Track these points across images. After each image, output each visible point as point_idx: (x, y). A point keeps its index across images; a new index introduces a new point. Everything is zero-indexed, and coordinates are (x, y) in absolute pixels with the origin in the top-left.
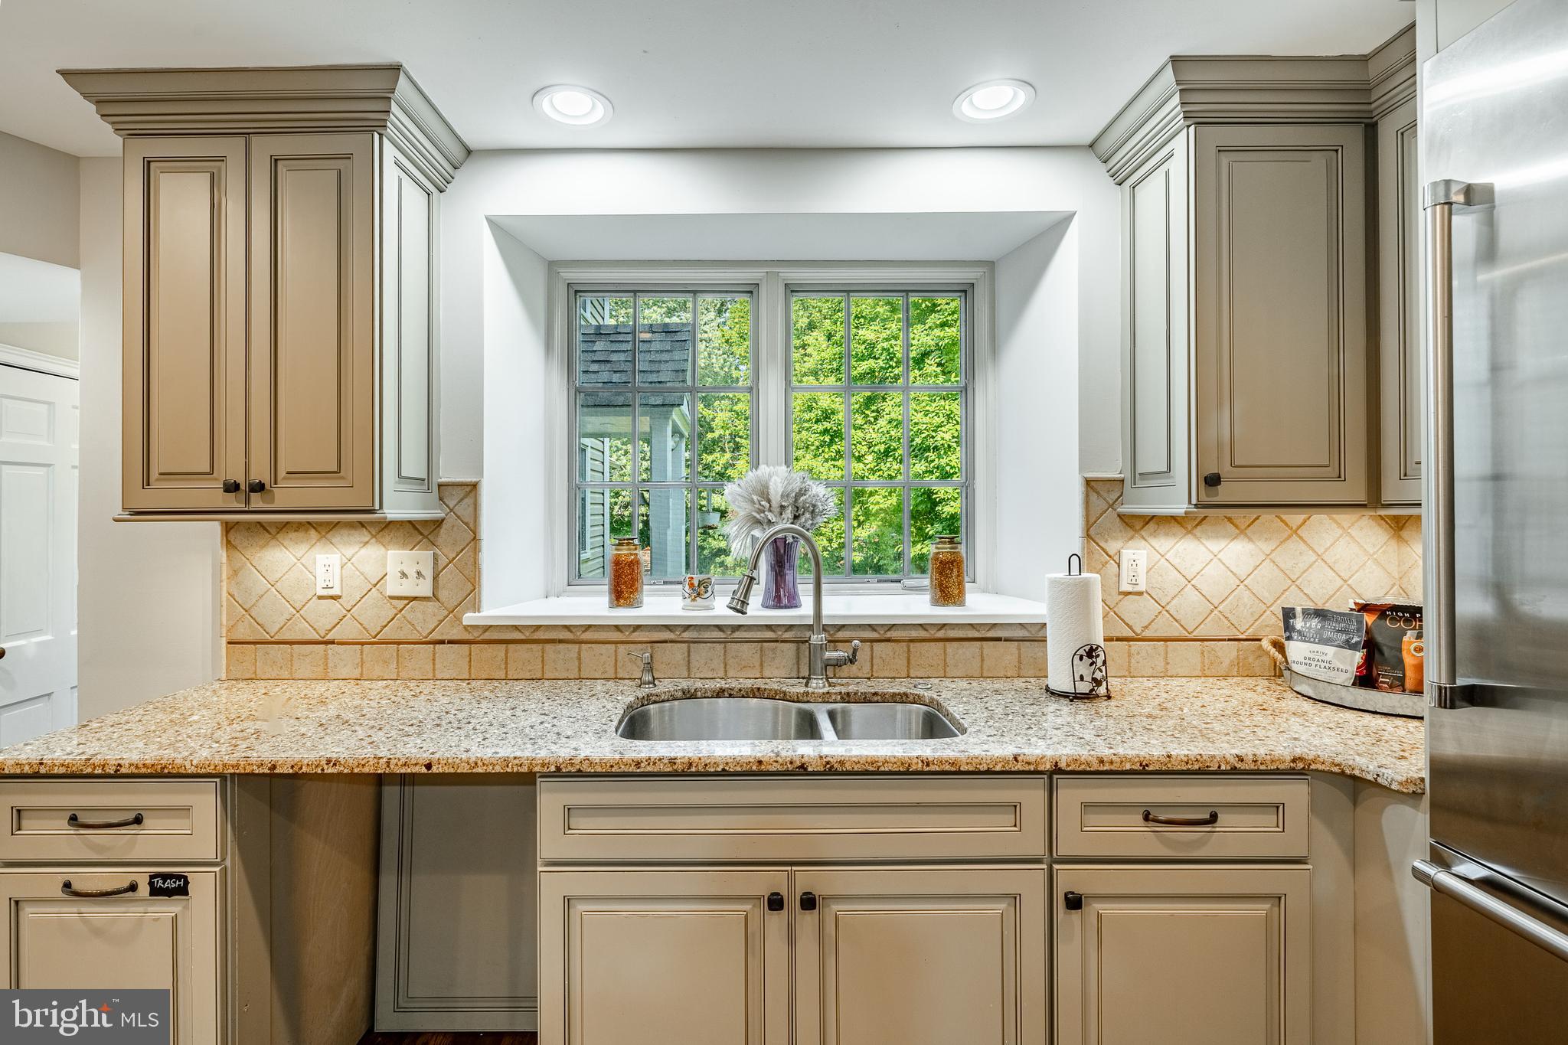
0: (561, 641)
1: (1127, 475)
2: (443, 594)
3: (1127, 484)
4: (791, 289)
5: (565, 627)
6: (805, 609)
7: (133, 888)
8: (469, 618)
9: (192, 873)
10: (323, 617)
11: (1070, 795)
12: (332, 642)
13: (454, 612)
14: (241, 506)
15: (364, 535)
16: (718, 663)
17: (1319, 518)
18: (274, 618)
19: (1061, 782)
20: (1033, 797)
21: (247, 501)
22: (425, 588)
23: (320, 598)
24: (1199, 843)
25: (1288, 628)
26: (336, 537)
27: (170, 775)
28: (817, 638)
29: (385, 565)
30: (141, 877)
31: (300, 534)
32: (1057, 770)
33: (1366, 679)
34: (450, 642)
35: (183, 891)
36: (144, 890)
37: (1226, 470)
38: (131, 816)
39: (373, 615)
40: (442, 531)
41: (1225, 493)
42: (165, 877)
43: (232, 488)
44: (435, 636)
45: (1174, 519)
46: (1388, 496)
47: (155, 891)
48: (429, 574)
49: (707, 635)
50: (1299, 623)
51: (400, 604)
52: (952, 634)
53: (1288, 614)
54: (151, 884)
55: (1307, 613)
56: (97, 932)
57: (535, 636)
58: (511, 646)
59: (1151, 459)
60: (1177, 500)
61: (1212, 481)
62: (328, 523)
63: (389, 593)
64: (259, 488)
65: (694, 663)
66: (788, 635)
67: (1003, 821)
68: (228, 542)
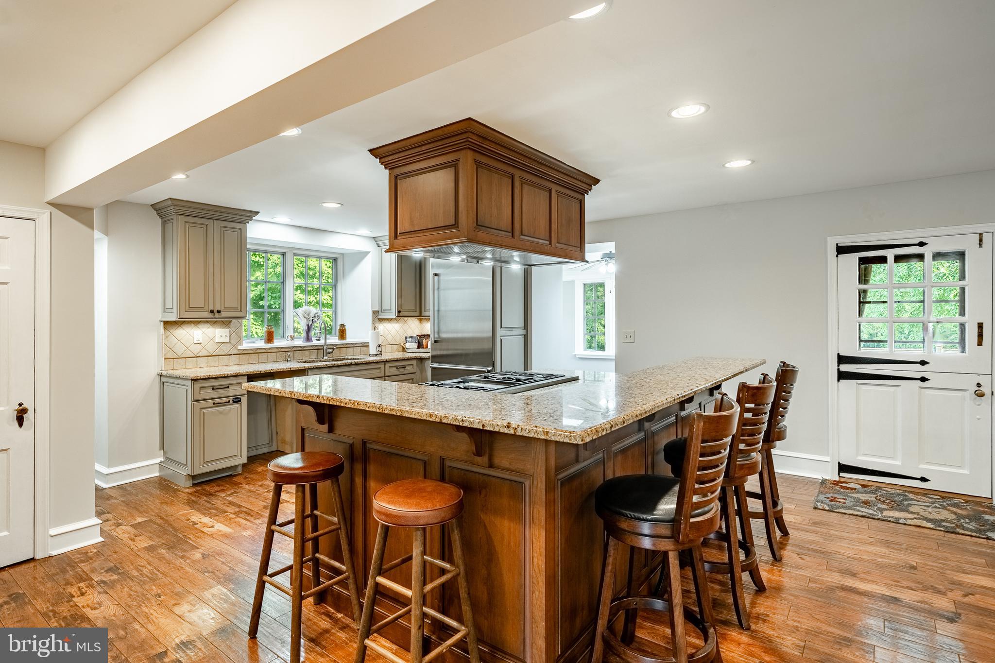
0: (263, 353)
1: (380, 310)
2: (232, 341)
3: (380, 312)
4: (295, 254)
5: (264, 348)
6: (322, 342)
7: (229, 402)
8: (240, 347)
9: (242, 397)
10: (196, 350)
11: (388, 365)
12: (199, 357)
13: (235, 346)
14: (213, 316)
15: (208, 325)
16: (300, 356)
17: (409, 318)
18: (180, 350)
19: (386, 363)
20: (382, 366)
21: (214, 315)
22: (227, 340)
23: (195, 344)
24: (403, 372)
25: (406, 341)
26: (200, 326)
27: (239, 376)
28: (325, 347)
29: (215, 333)
30: (231, 399)
31: (188, 325)
32: (386, 361)
33: (418, 347)
34: (234, 355)
35: (240, 401)
36: (231, 402)
37: (401, 310)
38: (227, 386)
39: (211, 349)
40: (232, 324)
41: (401, 314)
42: (236, 398)
43: (212, 312)
44: (229, 353)
45: (391, 319)
46: (423, 315)
47: (234, 402)
48: (228, 336)
49: (298, 349)
50: (408, 339)
51: (219, 344)
52: (348, 346)
53: (406, 338)
54: (233, 400)
55: (409, 337)
56: (221, 413)
57: (257, 352)
58: (251, 355)
59: (386, 306)
60: (393, 315)
61: (399, 312)
62: (197, 321)
63: (217, 341)
64: (219, 312)
65: (295, 356)
66: (315, 348)
67: (378, 371)
68: (164, 328)
